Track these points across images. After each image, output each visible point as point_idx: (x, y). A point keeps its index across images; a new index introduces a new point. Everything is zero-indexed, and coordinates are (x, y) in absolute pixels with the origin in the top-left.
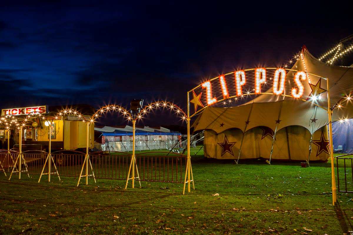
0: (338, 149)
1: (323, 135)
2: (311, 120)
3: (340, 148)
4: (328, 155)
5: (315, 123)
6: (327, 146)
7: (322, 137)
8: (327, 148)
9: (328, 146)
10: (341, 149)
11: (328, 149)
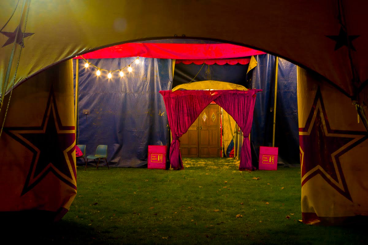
0: (97, 156)
1: (52, 105)
2: (5, 33)
3: (101, 152)
4: (68, 187)
5: (19, 46)
6: (69, 149)
7: (48, 114)
8: (67, 158)
9: (72, 151)
10: (105, 156)
11: (68, 161)
